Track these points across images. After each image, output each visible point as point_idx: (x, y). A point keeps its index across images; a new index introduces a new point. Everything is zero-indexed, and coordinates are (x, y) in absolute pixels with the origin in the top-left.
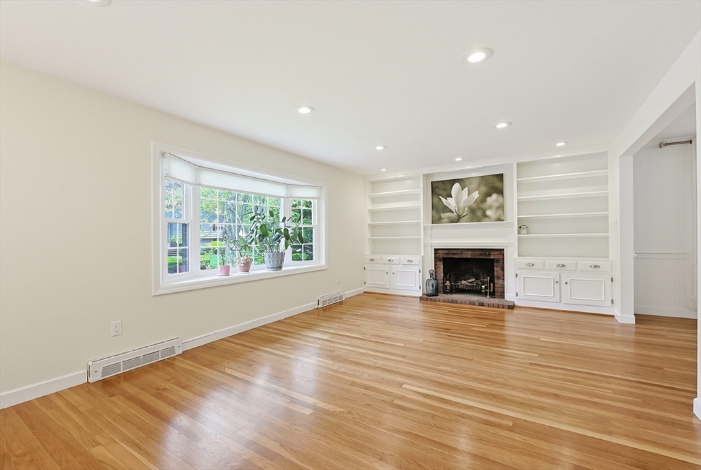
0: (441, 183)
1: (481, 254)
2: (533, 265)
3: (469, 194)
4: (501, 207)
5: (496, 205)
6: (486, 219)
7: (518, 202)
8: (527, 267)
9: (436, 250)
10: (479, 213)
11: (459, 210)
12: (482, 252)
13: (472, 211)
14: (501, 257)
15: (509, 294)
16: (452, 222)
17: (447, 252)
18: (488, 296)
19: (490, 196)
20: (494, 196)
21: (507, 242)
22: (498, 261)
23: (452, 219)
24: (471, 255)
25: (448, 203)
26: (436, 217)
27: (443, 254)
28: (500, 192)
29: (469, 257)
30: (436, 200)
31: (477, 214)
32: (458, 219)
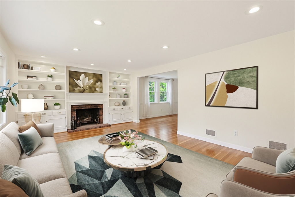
0: (74, 73)
1: (94, 107)
2: (115, 109)
3: (89, 80)
4: (102, 87)
5: (100, 86)
6: (96, 92)
7: (109, 86)
8: (113, 110)
9: (72, 106)
10: (93, 89)
11: (84, 87)
12: (95, 106)
13: (90, 88)
14: (102, 107)
15: (105, 121)
16: (81, 92)
17: (78, 106)
18: (97, 124)
19: (98, 82)
20: (99, 83)
21: (104, 101)
22: (101, 109)
23: (80, 91)
24: (90, 107)
25: (79, 83)
26: (72, 89)
27: (76, 108)
28: (101, 81)
29: (89, 108)
30: (71, 80)
31: (92, 89)
32: (83, 91)
